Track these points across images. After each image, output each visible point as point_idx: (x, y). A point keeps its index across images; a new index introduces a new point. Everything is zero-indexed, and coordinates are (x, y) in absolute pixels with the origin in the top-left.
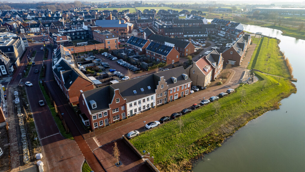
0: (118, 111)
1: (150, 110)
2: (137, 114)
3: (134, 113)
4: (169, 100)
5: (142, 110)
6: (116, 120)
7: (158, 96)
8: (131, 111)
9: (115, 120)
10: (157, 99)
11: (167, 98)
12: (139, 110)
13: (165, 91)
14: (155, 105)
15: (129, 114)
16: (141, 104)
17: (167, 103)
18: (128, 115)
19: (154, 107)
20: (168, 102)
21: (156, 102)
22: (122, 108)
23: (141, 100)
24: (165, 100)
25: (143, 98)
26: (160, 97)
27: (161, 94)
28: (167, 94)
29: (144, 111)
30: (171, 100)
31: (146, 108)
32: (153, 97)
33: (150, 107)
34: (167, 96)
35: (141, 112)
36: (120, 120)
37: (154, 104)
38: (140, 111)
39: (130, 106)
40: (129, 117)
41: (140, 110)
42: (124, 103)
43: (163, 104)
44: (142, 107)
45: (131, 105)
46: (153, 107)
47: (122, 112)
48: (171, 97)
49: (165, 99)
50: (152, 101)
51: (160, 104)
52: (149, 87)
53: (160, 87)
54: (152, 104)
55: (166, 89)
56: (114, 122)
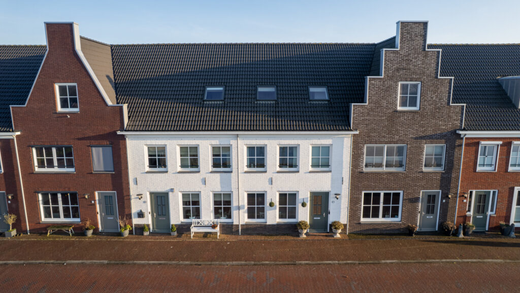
0: (72, 170)
1: (298, 234)
2: (194, 230)
3: (177, 216)
4: (466, 218)
5: (241, 218)
6: (62, 219)
7: (375, 159)
8: (161, 201)
9: (52, 220)
10: (358, 178)
11: (445, 196)
12: (217, 213)
13: (431, 138)
14: (340, 213)
15: (141, 215)
16: (233, 175)
17: (443, 231)
18: (136, 221)
19: (335, 225)
20: (452, 224)
21: (354, 201)
22: (99, 158)
23: (233, 142)
24: (430, 210)
25: (257, 139)
26: (385, 169)
27: (400, 151)
28: (450, 165)
29: (247, 229)
30: (480, 223)
31: (273, 217)
32: (327, 149)
33: (304, 215)
34: (446, 181)
35: (228, 229)
36: (80, 231)
37: (332, 207)
38: (223, 220)
39: (152, 163)
40: (140, 229)
41: (228, 213)
42: (107, 129)
43: (409, 232)
44: (240, 201)
45: (157, 161)
46: (322, 224)
47: (96, 180)
48: (482, 200)
49: (431, 199)
50: (323, 182)
51: (380, 219)
52: (319, 93)
53: (391, 90)
54: (320, 201)
55: (445, 126)
56: (41, 230)
